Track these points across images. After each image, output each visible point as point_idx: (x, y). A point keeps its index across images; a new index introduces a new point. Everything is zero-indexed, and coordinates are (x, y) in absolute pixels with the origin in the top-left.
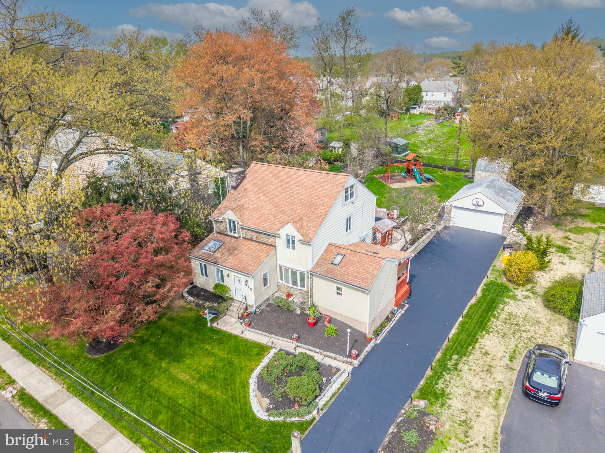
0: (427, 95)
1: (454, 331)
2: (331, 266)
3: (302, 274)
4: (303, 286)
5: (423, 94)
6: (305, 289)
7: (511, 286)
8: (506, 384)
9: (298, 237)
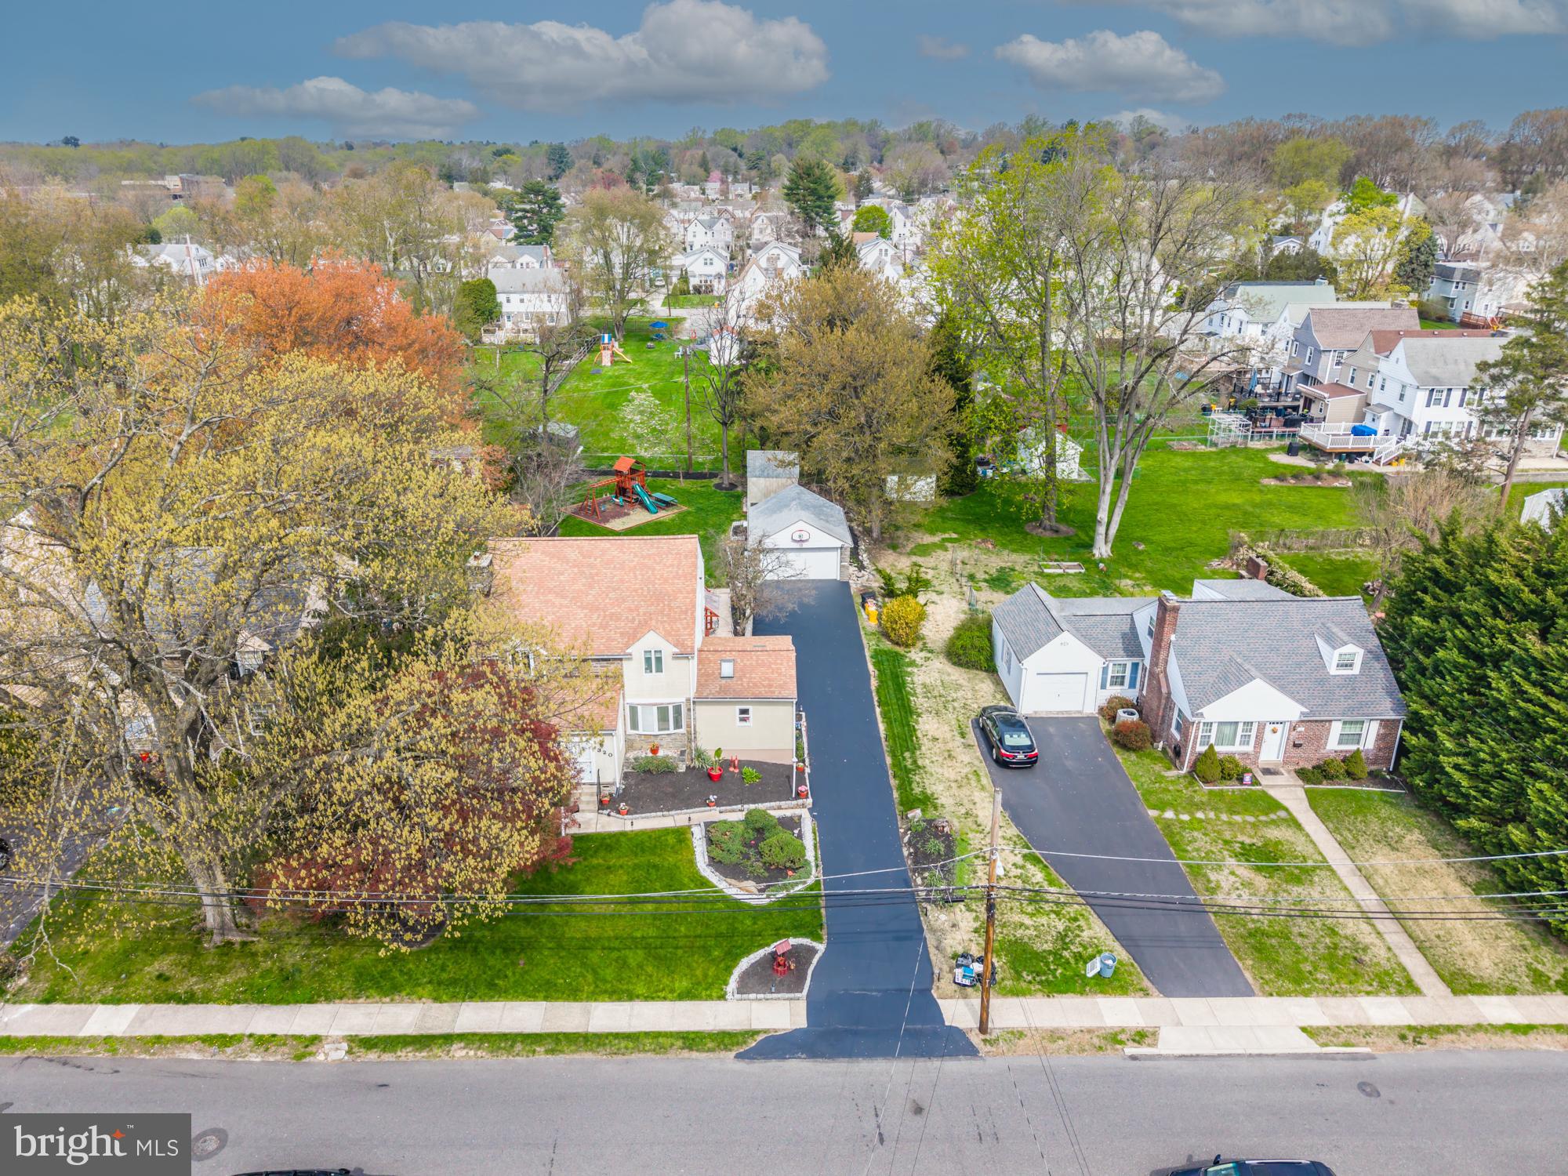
0: (508, 301)
1: (882, 727)
2: (724, 681)
3: (677, 709)
4: (678, 725)
5: (501, 298)
6: (683, 730)
7: (901, 650)
8: (976, 762)
9: (668, 650)
